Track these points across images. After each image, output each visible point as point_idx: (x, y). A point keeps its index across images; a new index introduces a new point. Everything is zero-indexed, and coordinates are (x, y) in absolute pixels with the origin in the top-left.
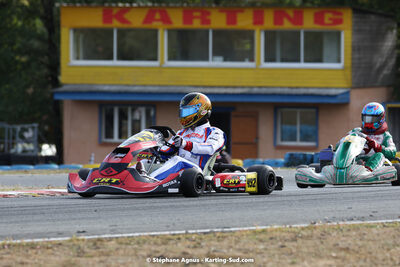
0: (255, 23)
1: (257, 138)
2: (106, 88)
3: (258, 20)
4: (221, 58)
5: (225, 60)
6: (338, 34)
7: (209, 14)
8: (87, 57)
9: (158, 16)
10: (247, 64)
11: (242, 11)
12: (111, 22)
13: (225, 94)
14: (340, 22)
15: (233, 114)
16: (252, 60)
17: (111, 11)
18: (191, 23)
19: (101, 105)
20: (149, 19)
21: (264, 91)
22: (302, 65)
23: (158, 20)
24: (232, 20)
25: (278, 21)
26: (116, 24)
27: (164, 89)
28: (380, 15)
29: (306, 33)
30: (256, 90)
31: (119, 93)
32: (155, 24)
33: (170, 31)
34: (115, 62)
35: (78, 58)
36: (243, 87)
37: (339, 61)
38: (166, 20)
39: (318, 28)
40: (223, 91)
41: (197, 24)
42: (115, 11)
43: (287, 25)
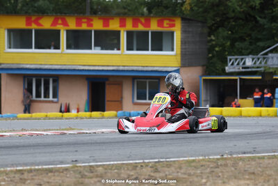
0: (121, 26)
1: (122, 98)
2: (28, 66)
3: (123, 24)
4: (99, 48)
5: (102, 49)
6: (172, 33)
7: (92, 20)
8: (16, 47)
9: (60, 22)
10: (116, 52)
11: (113, 19)
12: (31, 25)
13: (103, 70)
14: (173, 25)
15: (107, 82)
16: (119, 49)
17: (31, 18)
18: (81, 26)
19: (25, 76)
20: (54, 23)
21: (126, 68)
22: (150, 52)
23: (60, 24)
24: (106, 24)
25: (135, 25)
26: (34, 26)
27: (64, 67)
28: (198, 21)
29: (152, 33)
30: (121, 68)
31: (36, 69)
32: (58, 27)
33: (68, 32)
34: (33, 50)
35: (10, 48)
36: (113, 66)
37: (173, 50)
38: (65, 24)
39: (160, 29)
40: (101, 68)
41: (84, 27)
42: (33, 18)
43: (141, 28)
